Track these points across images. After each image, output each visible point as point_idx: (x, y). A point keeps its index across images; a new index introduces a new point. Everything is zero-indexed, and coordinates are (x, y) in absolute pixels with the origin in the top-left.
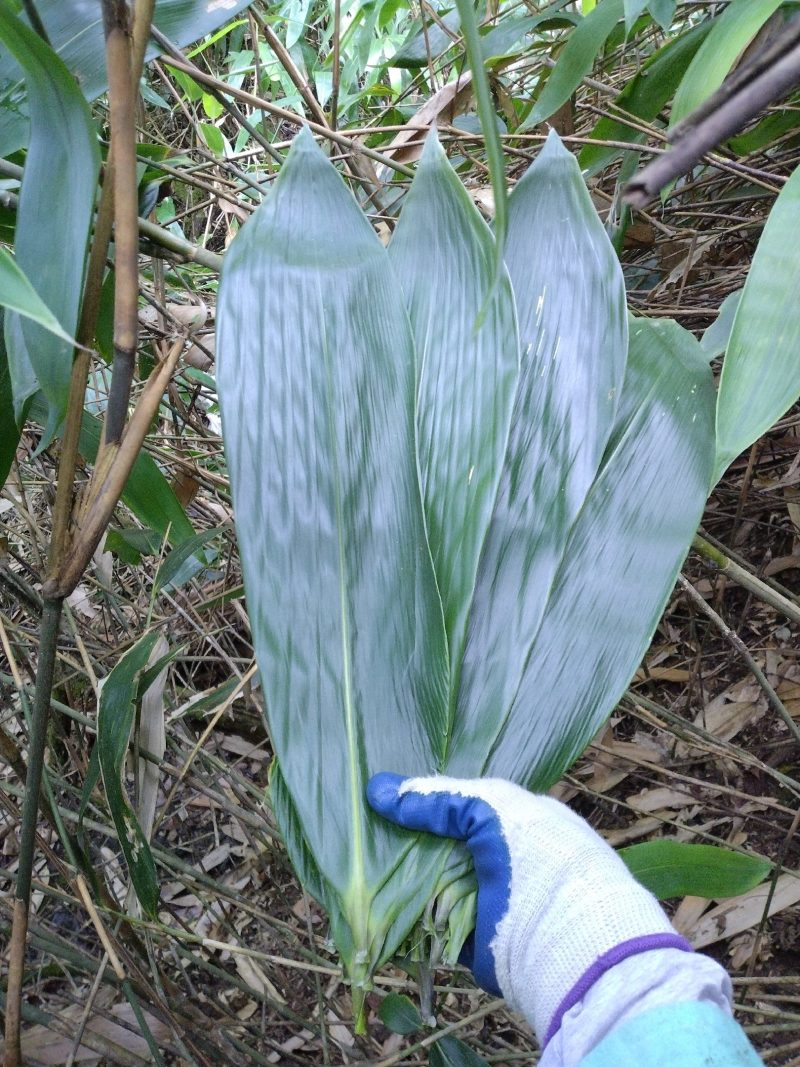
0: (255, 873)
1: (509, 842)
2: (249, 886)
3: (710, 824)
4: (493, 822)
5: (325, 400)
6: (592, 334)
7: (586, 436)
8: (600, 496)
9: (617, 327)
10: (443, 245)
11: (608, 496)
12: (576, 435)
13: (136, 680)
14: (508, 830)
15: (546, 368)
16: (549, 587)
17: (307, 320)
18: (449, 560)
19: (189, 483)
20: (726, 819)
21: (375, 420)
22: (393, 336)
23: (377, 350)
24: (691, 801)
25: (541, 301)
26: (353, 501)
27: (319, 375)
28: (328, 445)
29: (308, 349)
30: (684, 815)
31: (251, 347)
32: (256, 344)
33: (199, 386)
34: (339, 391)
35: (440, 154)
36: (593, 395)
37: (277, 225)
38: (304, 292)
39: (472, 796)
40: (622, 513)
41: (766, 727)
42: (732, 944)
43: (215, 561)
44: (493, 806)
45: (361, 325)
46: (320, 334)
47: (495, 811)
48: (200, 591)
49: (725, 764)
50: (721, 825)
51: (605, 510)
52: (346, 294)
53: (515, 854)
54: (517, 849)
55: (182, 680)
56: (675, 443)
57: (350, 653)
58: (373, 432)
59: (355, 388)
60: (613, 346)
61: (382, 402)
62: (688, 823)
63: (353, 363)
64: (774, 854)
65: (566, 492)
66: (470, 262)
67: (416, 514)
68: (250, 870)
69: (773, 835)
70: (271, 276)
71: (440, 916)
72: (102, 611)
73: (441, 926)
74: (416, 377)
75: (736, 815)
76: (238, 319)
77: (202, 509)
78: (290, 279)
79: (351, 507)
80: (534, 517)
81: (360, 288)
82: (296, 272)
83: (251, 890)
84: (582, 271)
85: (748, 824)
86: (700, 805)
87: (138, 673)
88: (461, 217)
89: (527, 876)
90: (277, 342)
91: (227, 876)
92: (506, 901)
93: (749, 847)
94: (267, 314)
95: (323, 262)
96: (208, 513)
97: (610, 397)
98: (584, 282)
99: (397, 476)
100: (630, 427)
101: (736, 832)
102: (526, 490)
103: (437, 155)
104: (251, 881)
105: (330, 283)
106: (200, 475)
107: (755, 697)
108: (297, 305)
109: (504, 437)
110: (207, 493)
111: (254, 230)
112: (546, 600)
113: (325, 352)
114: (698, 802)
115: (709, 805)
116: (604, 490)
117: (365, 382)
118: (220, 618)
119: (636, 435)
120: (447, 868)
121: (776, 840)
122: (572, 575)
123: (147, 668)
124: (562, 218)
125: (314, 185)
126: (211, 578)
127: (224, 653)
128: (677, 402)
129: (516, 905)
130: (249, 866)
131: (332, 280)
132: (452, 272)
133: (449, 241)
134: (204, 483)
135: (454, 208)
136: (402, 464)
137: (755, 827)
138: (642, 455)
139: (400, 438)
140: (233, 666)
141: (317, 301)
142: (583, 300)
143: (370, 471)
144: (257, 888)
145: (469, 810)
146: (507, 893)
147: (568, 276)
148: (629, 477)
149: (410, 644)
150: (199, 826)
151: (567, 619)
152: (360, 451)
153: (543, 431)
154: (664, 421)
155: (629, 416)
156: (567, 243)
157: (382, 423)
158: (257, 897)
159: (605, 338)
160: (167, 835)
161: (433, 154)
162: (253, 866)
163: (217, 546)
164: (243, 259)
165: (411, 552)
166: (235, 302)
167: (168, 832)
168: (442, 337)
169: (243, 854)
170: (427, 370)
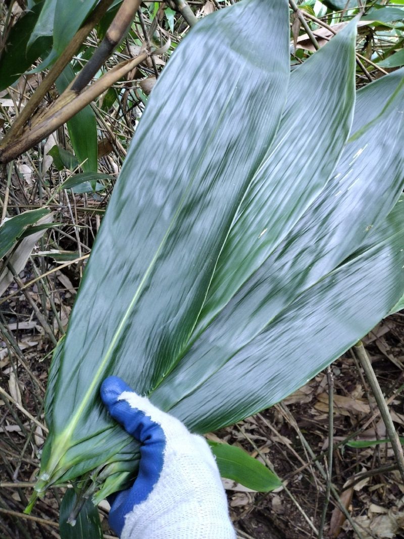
0: (41, 342)
1: (165, 459)
2: (35, 347)
3: (256, 437)
4: (162, 443)
5: (207, 140)
6: (378, 187)
7: (340, 245)
8: (328, 284)
9: (394, 192)
10: (324, 88)
11: (331, 285)
12: (334, 241)
13: (25, 228)
14: (168, 451)
15: (340, 192)
16: (271, 319)
17: (223, 88)
18: (224, 275)
19: (108, 146)
20: (265, 439)
21: (228, 170)
22: (265, 125)
23: (252, 129)
24: (254, 421)
25: (360, 151)
26: (188, 210)
27: (212, 124)
28: (194, 168)
29: (214, 104)
30: (247, 426)
31: (183, 83)
32: (187, 83)
33: (140, 101)
34: (217, 141)
35: (353, 34)
36: (358, 223)
37: (237, 22)
38: (231, 69)
39: (156, 422)
40: (334, 298)
41: (305, 408)
42: (235, 495)
43: (101, 191)
44: (165, 434)
45: (251, 109)
46: (226, 99)
47: (165, 438)
48: (86, 201)
49: (278, 414)
50: (260, 440)
51: (325, 292)
52: (253, 85)
53: (166, 469)
54: (168, 467)
55: (54, 237)
56: (386, 275)
57: (138, 297)
58: (223, 175)
59: (227, 144)
60: (386, 200)
61: (238, 160)
62: (247, 431)
63: (234, 130)
64: (277, 466)
65: (311, 271)
66: (333, 107)
67: (219, 238)
68: (40, 340)
69: (281, 457)
70: (217, 49)
71: (102, 475)
72: (35, 184)
73: (100, 480)
74: (265, 157)
75: (271, 440)
76: (185, 62)
77: (108, 163)
78: (227, 57)
79: (186, 212)
80: (286, 274)
81: (263, 86)
82: (233, 55)
83: (35, 349)
84: (394, 146)
85: (273, 446)
86: (257, 425)
87: (29, 225)
88: (343, 79)
89: (167, 486)
90: (199, 89)
91: (28, 336)
92: (147, 494)
93: (267, 456)
94: (202, 70)
95: (251, 59)
96: (110, 166)
97: (367, 229)
98: (391, 155)
99: (222, 209)
100: (366, 252)
101: (266, 446)
102: (289, 257)
103: (351, 34)
104: (37, 345)
105: (248, 74)
106: (116, 145)
107: (309, 392)
108: (222, 75)
109: (295, 219)
110: (115, 157)
111: (224, 17)
112: (265, 326)
113: (223, 111)
114: (256, 423)
115: (261, 427)
116: (332, 280)
117: (235, 144)
118: (88, 219)
119: (367, 259)
120: (120, 452)
121: (281, 460)
122: (285, 319)
123: (34, 225)
124: (399, 110)
125: (272, 10)
126: (95, 198)
127: (79, 239)
128: (400, 252)
129: (152, 499)
130: (41, 337)
131: (251, 72)
132: (320, 108)
133: (328, 88)
134: (116, 150)
135: (342, 71)
136: (228, 203)
137: (275, 449)
138: (364, 272)
139: (236, 188)
140: (80, 247)
141: (235, 79)
142: (384, 164)
143: (208, 197)
144: (38, 349)
145: (151, 429)
146: (150, 489)
147: (384, 145)
148: (349, 280)
149: (174, 312)
150: (27, 307)
151: (269, 343)
152: (210, 182)
153: (319, 227)
154: (388, 259)
155: (369, 246)
156: (394, 126)
157: (231, 173)
158: (36, 354)
159: (384, 193)
160: (10, 303)
161: (349, 33)
162: (42, 339)
163: (106, 185)
164: (208, 29)
165: (204, 259)
166: (189, 51)
167: (12, 301)
168: (292, 142)
169: (41, 331)
170: (273, 157)
